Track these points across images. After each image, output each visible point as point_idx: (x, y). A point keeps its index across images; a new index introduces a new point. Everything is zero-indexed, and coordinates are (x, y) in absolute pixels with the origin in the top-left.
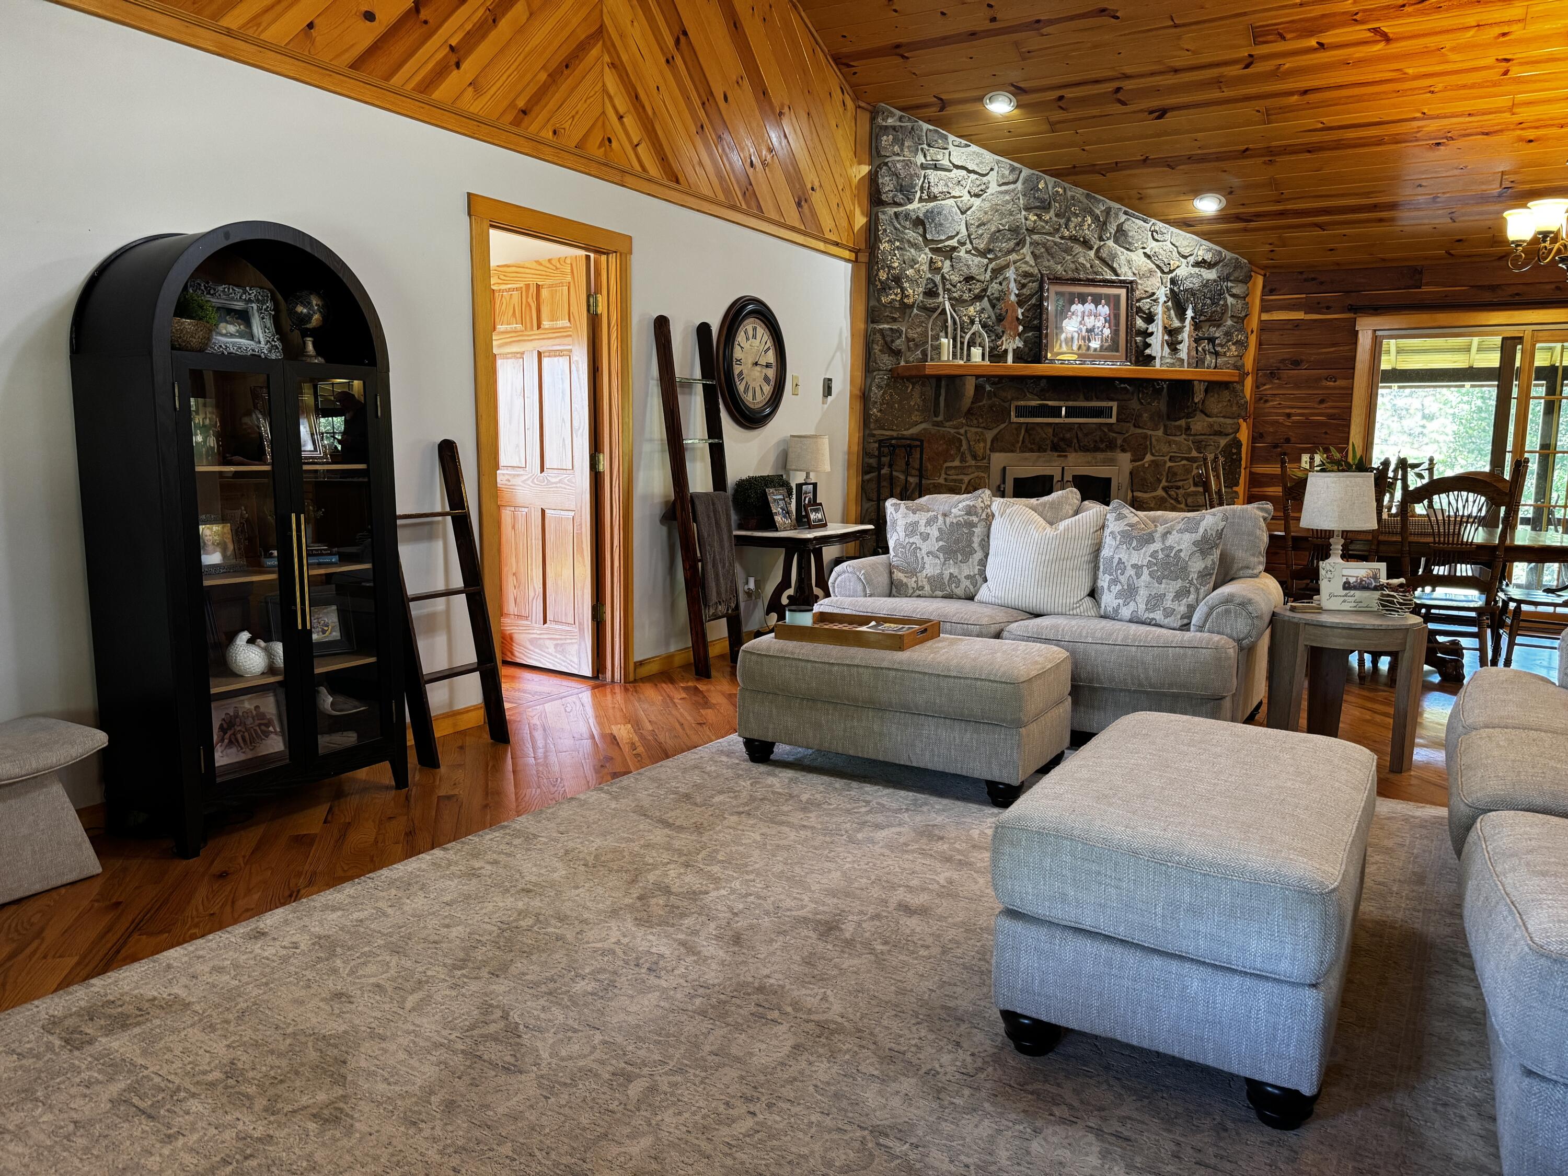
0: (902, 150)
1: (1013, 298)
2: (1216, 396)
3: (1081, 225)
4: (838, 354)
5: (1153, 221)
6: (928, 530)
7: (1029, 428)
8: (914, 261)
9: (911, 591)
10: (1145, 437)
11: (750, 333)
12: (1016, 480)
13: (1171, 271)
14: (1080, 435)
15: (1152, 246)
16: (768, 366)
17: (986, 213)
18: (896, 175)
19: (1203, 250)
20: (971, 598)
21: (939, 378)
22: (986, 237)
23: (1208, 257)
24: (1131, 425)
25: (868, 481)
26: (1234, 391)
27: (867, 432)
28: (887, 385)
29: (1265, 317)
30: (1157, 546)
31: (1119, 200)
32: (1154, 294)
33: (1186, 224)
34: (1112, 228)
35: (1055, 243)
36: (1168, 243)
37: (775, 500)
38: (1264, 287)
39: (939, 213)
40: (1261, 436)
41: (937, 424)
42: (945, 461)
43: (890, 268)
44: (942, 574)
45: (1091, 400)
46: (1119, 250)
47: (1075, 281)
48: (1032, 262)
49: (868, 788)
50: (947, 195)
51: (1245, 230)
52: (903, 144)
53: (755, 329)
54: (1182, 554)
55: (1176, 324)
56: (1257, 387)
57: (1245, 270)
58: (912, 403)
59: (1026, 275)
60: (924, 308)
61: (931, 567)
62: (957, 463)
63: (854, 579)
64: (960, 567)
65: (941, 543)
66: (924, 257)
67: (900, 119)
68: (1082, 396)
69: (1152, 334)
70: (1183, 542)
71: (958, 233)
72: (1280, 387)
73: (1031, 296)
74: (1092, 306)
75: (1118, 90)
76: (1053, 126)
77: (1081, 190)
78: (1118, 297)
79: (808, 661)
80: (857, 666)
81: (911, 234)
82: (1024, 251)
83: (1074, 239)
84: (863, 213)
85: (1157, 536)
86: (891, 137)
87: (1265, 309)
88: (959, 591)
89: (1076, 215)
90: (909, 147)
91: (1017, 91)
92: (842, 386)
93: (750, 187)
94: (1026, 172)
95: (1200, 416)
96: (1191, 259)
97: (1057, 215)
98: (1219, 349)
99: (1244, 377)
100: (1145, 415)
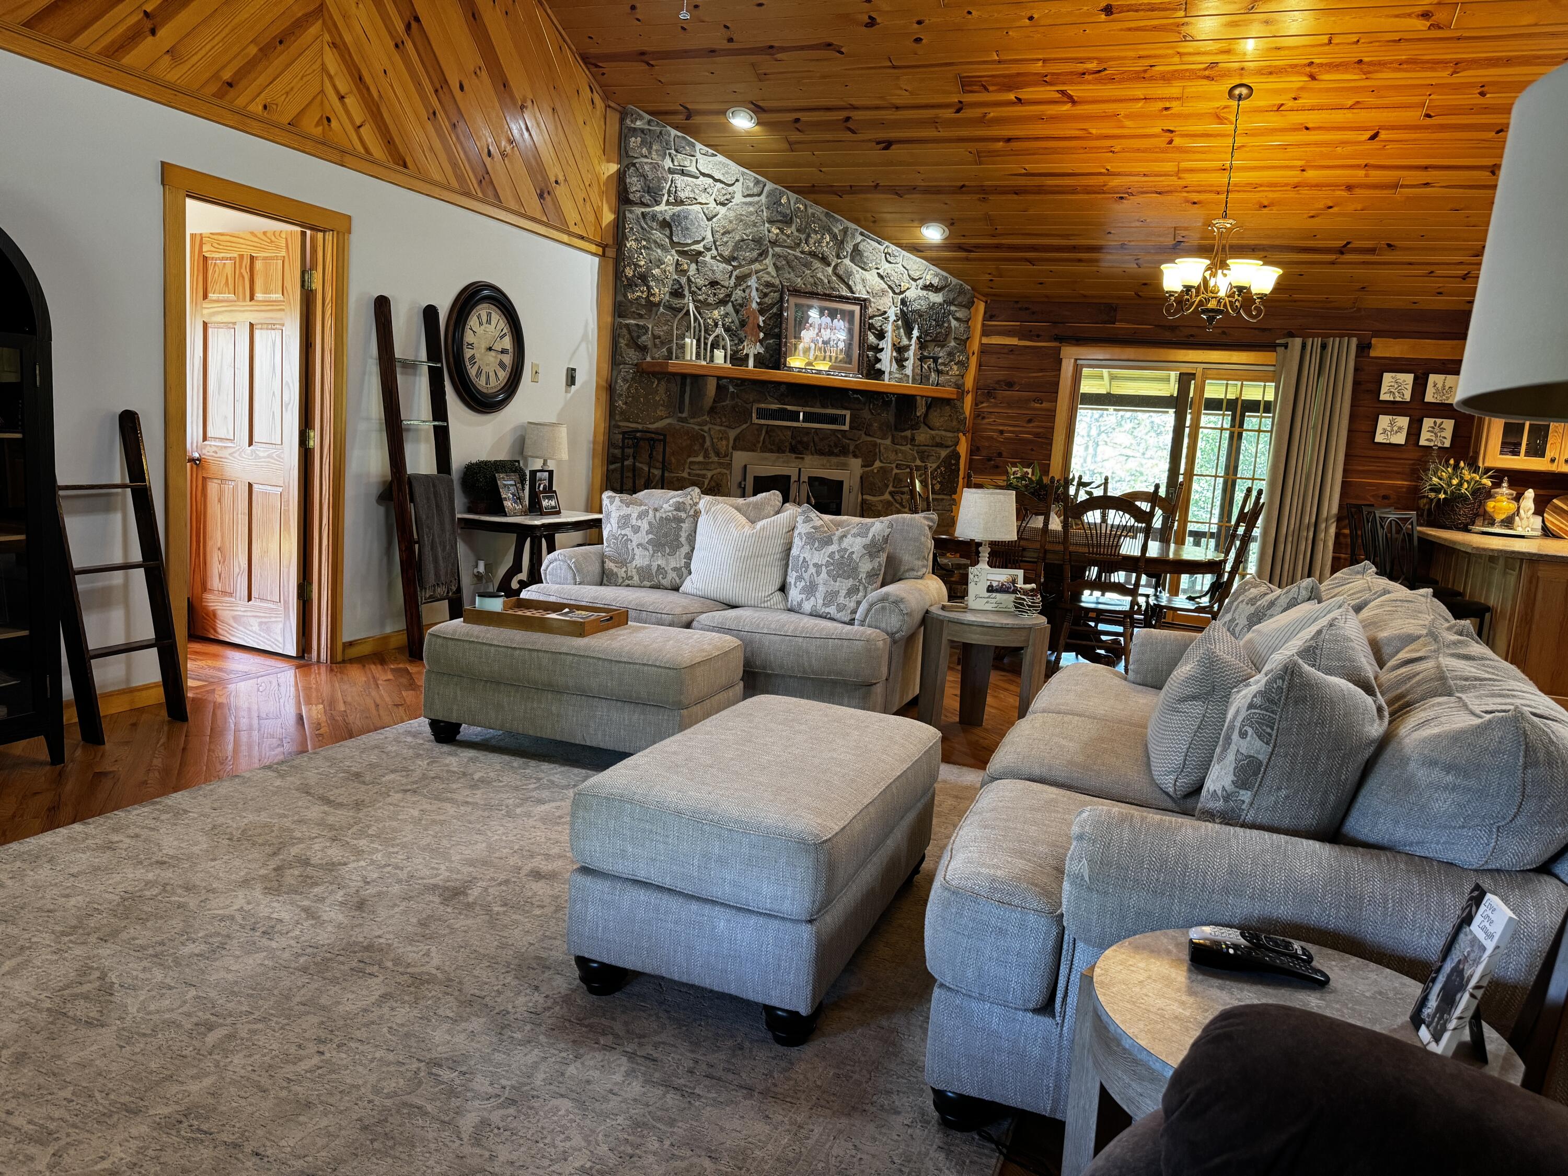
0: (650, 153)
1: (754, 305)
2: (938, 410)
3: (820, 242)
4: (584, 345)
5: (887, 243)
6: (639, 523)
7: (770, 430)
8: (660, 262)
9: (620, 581)
10: (875, 445)
11: (484, 319)
12: (756, 478)
13: (901, 293)
14: (816, 439)
15: (885, 268)
16: (504, 351)
17: (731, 222)
18: (645, 177)
19: (931, 275)
20: (676, 589)
21: (684, 376)
22: (731, 245)
23: (935, 281)
24: (864, 433)
25: (613, 471)
26: (954, 407)
27: (613, 423)
28: (632, 379)
29: (985, 340)
30: (834, 548)
31: (856, 221)
32: (885, 312)
33: (916, 249)
34: (849, 248)
35: (796, 257)
36: (900, 266)
37: (505, 485)
38: (985, 313)
39: (686, 218)
40: (978, 449)
41: (681, 420)
42: (689, 456)
43: (636, 265)
44: (649, 566)
45: (827, 407)
46: (855, 268)
47: (813, 294)
48: (774, 273)
49: (545, 766)
50: (694, 201)
51: (967, 259)
52: (651, 147)
53: (489, 314)
54: (854, 556)
55: (905, 342)
56: (976, 405)
57: (968, 296)
58: (657, 398)
59: (768, 285)
60: (670, 307)
61: (641, 559)
62: (700, 459)
63: (565, 567)
64: (667, 560)
65: (651, 536)
66: (670, 258)
67: (649, 122)
68: (819, 404)
69: (882, 350)
70: (855, 545)
71: (703, 239)
72: (995, 406)
73: (772, 305)
74: (829, 320)
75: (848, 119)
76: (792, 146)
77: (821, 209)
78: (852, 313)
79: (491, 645)
80: (538, 651)
81: (657, 235)
82: (767, 261)
83: (813, 254)
84: (610, 209)
85: (835, 538)
86: (639, 139)
87: (985, 333)
88: (665, 582)
89: (816, 232)
90: (657, 151)
91: (757, 109)
92: (587, 376)
93: (486, 176)
94: (770, 186)
95: (923, 428)
96: (920, 282)
97: (798, 230)
98: (943, 368)
99: (965, 395)
100: (875, 424)
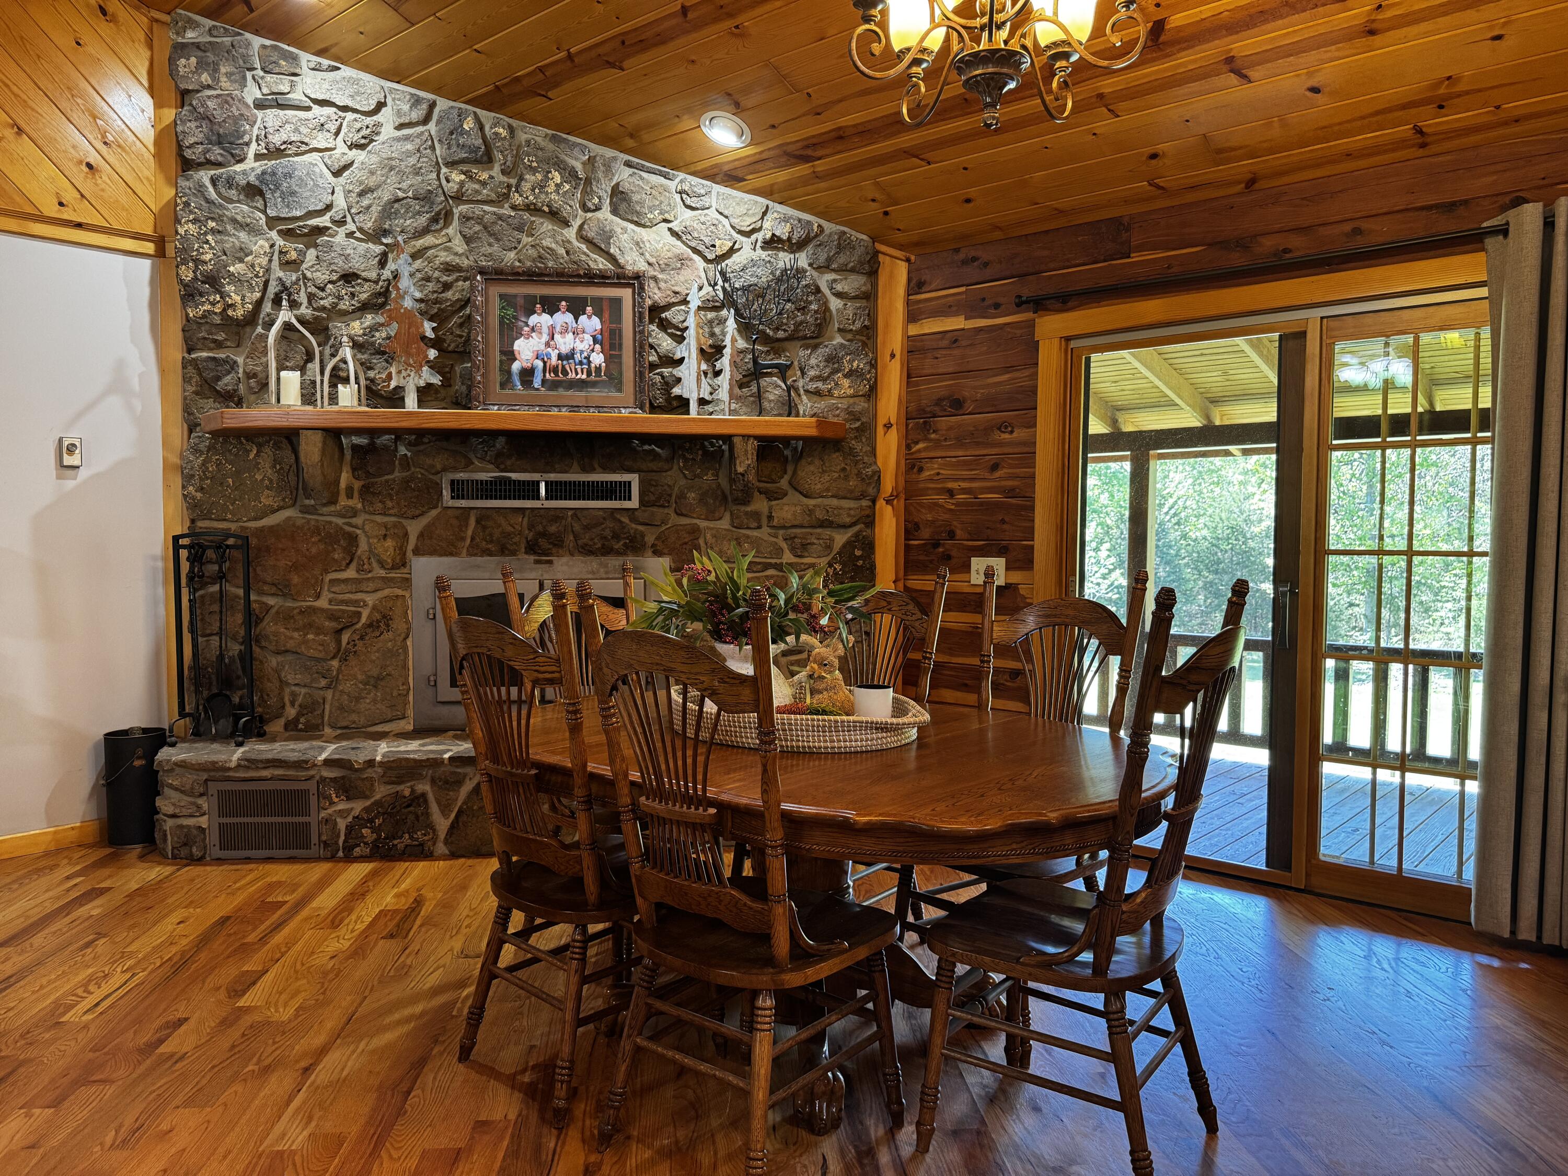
0: (216, 80)
1: (409, 303)
2: (817, 462)
3: (542, 186)
5: (681, 175)
7: (484, 516)
8: (242, 253)
10: (695, 530)
13: (721, 258)
14: (576, 527)
15: (683, 218)
18: (207, 118)
19: (775, 220)
22: (376, 210)
23: (783, 231)
24: (671, 511)
26: (850, 453)
28: (209, 449)
29: (913, 330)
31: (611, 143)
32: (687, 296)
34: (603, 189)
35: (500, 217)
36: (713, 213)
38: (909, 280)
39: (289, 175)
40: (917, 527)
41: (305, 510)
42: (326, 571)
43: (197, 262)
45: (592, 470)
46: (619, 224)
47: (534, 277)
48: (462, 249)
50: (302, 147)
51: (818, 175)
52: (216, 70)
56: (908, 447)
57: (859, 251)
58: (259, 477)
59: (448, 268)
60: (271, 325)
62: (351, 573)
66: (266, 244)
67: (209, 31)
68: (575, 465)
69: (683, 360)
71: (329, 207)
72: (937, 444)
73: (463, 302)
74: (569, 317)
77: (540, 129)
78: (616, 303)
81: (239, 210)
82: (450, 231)
83: (532, 209)
84: (166, 184)
86: (193, 60)
87: (912, 317)
89: (534, 170)
90: (229, 75)
94: (443, 104)
95: (793, 497)
96: (760, 236)
97: (503, 172)
98: (820, 385)
99: (880, 430)
100: (692, 495)
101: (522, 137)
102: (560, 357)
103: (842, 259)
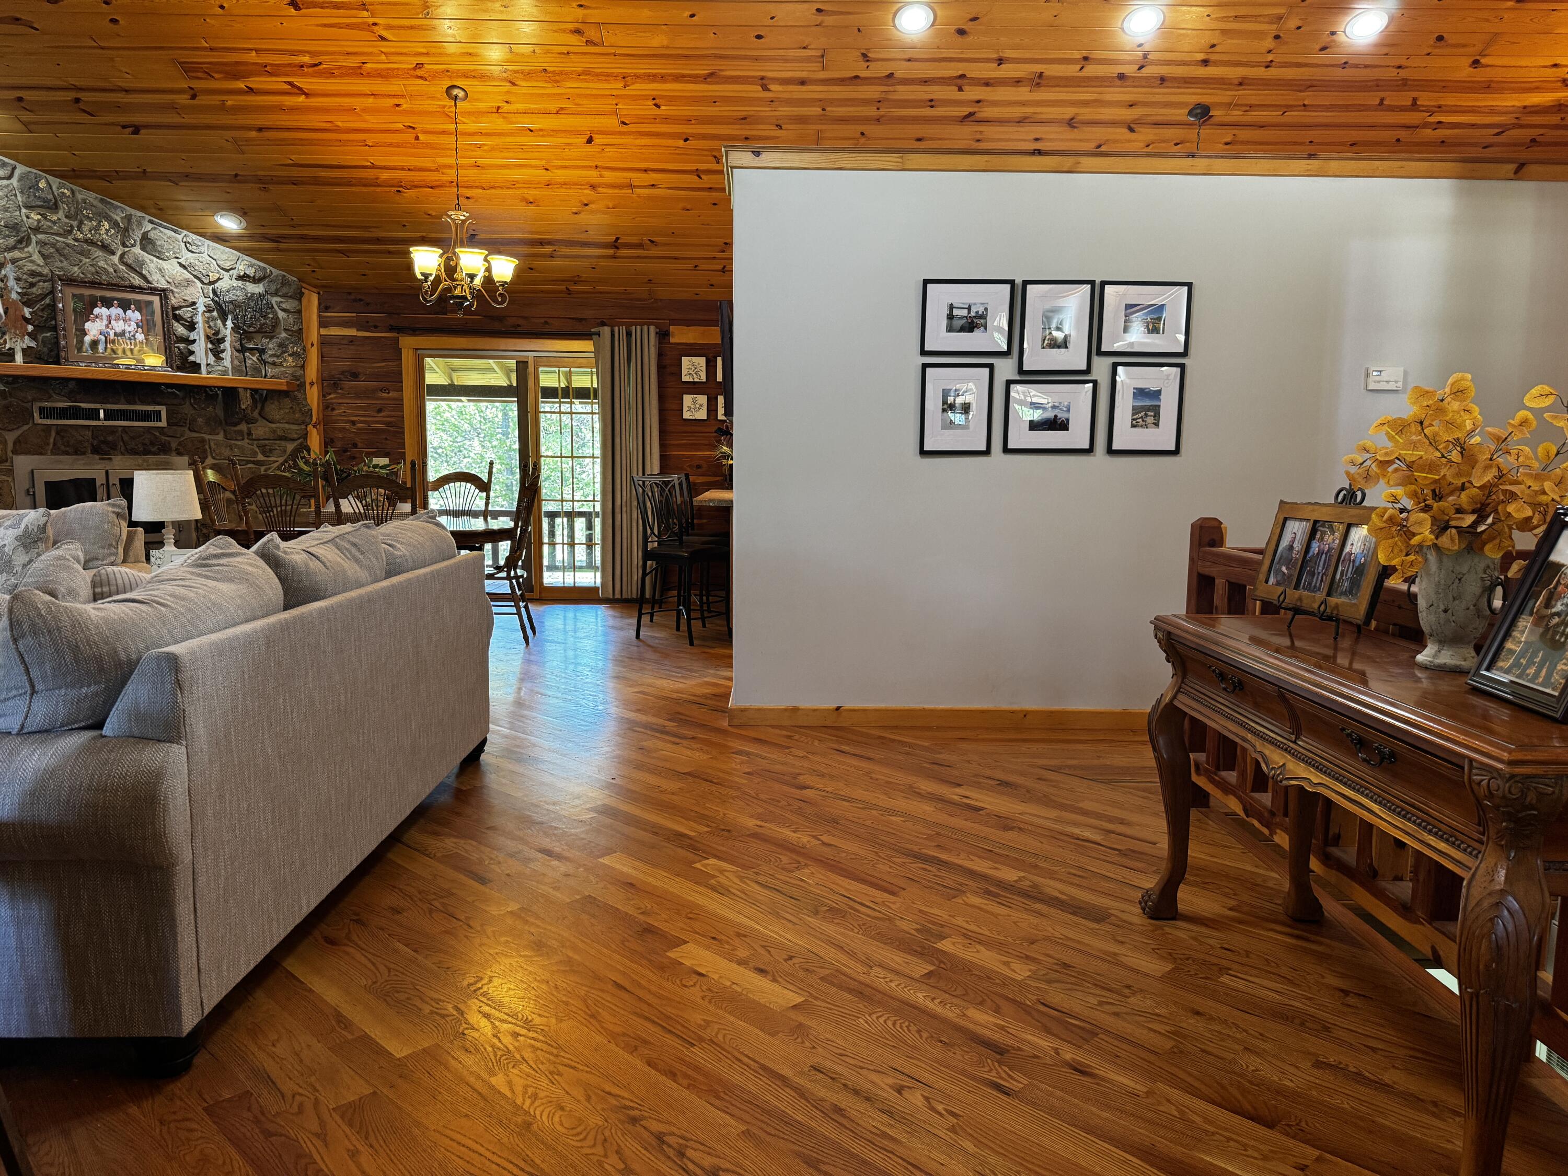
2: (276, 403)
3: (97, 229)
5: (185, 232)
7: (61, 430)
10: (203, 441)
12: (47, 487)
13: (212, 283)
14: (126, 438)
15: (187, 257)
19: (245, 265)
23: (251, 272)
24: (186, 429)
26: (295, 399)
29: (323, 332)
31: (142, 209)
32: (194, 303)
33: (220, 238)
34: (137, 235)
35: (68, 245)
36: (205, 255)
38: (320, 304)
40: (332, 441)
45: (134, 403)
46: (147, 257)
47: (94, 284)
48: (41, 261)
51: (278, 250)
54: (6, 549)
56: (324, 396)
57: (294, 287)
59: (33, 274)
68: (123, 400)
69: (194, 341)
70: (6, 537)
72: (343, 396)
73: (41, 296)
74: (120, 311)
75: (78, 100)
76: (27, 126)
77: (92, 194)
78: (149, 303)
82: (30, 249)
83: (90, 242)
87: (323, 324)
89: (91, 219)
94: (21, 169)
95: (262, 422)
96: (234, 272)
97: (66, 217)
98: (275, 359)
99: (308, 386)
100: (200, 420)
101: (80, 197)
102: (115, 334)
103: (285, 290)
